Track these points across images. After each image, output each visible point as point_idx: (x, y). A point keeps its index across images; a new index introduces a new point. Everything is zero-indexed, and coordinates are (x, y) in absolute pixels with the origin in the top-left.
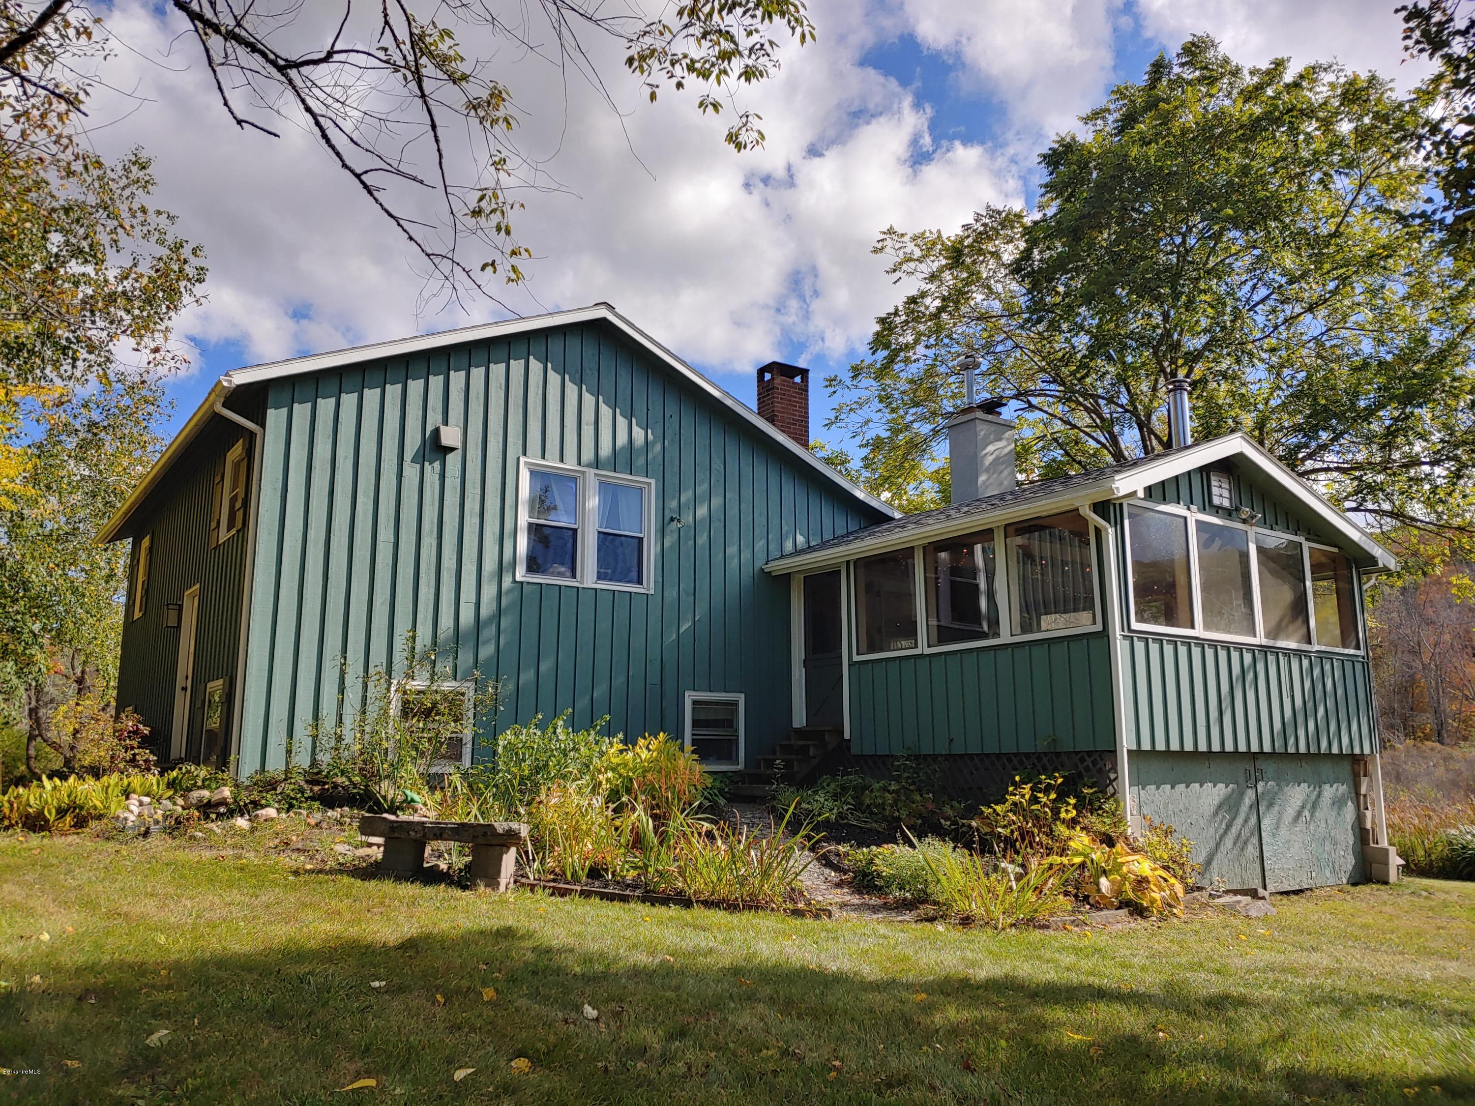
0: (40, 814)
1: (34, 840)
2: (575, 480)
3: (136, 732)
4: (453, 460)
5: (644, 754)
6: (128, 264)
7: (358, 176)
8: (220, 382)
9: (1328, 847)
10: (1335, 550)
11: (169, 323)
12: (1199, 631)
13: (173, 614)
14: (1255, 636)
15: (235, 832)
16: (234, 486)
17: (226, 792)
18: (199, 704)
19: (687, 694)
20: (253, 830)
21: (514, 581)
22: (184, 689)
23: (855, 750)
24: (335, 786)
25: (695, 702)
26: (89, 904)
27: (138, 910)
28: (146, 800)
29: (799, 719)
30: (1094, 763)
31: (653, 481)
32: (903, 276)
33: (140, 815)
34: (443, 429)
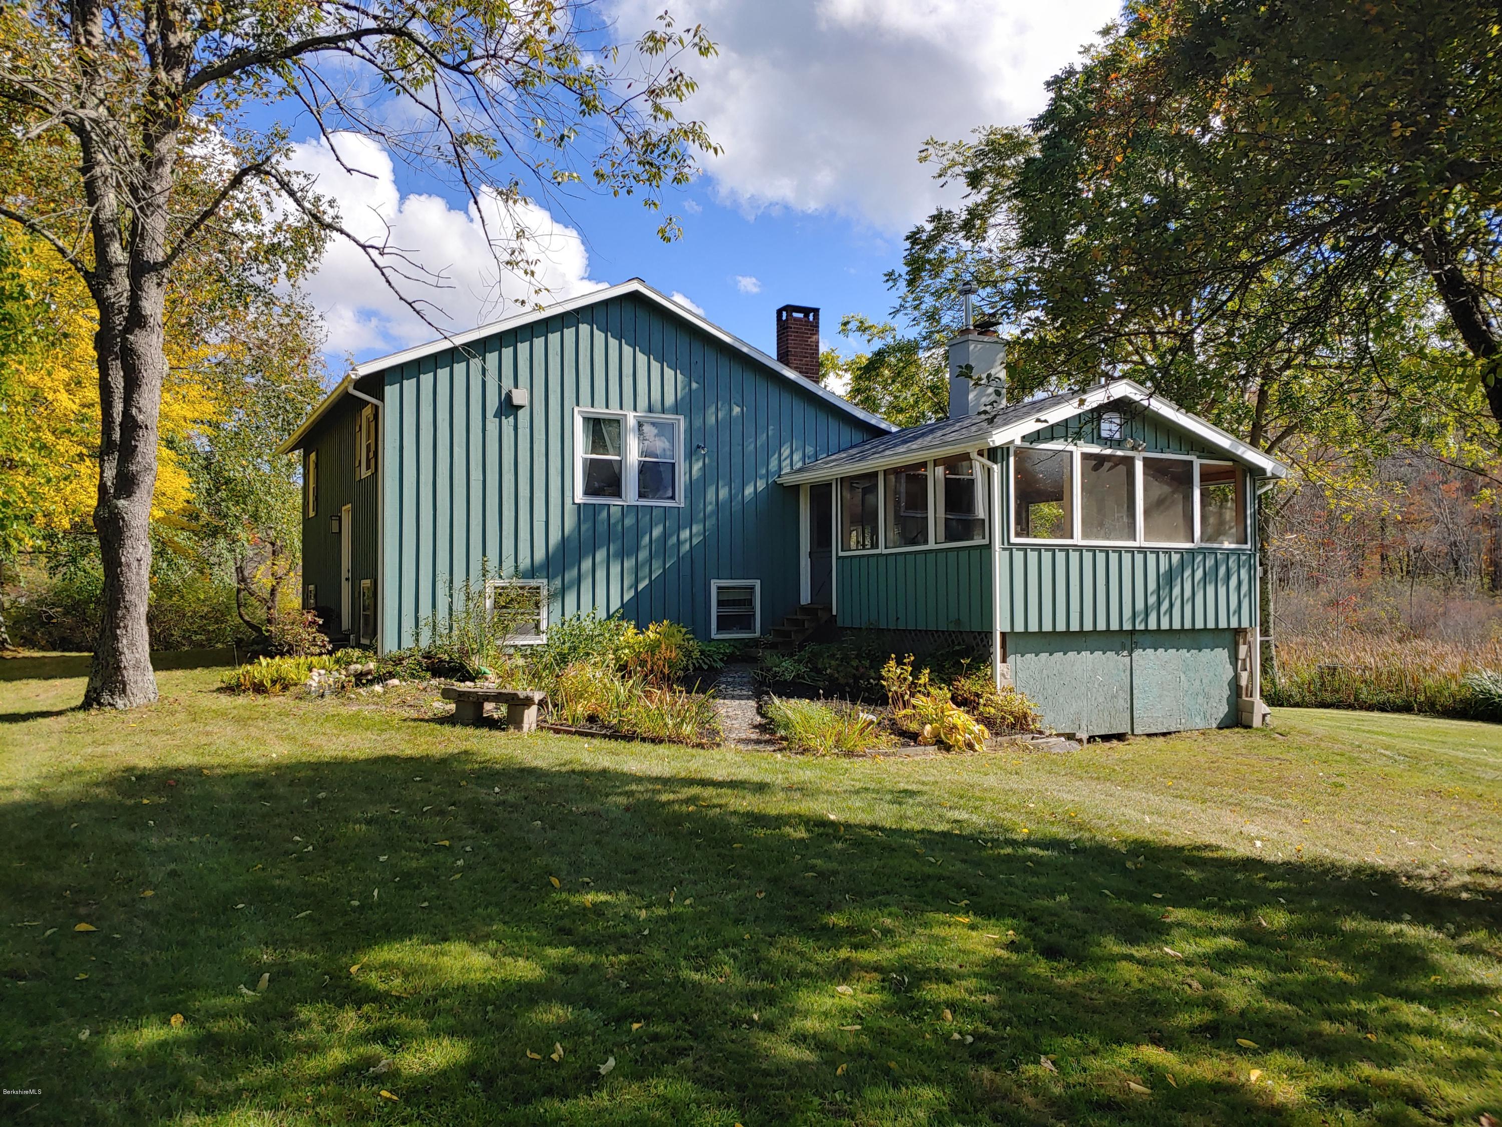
0: (261, 684)
1: (260, 700)
2: (618, 421)
3: (314, 622)
4: (523, 415)
5: (652, 636)
6: (280, 219)
7: (410, 304)
8: (348, 375)
9: (1200, 699)
10: (1230, 463)
11: (316, 264)
12: (1078, 539)
13: (335, 524)
14: (1135, 540)
15: (374, 695)
16: (368, 438)
17: (372, 665)
18: (357, 595)
19: (713, 581)
20: (385, 693)
21: (574, 503)
22: (347, 579)
23: (839, 623)
24: (441, 661)
25: (719, 588)
26: (292, 739)
27: (317, 743)
28: (323, 672)
29: (805, 597)
30: (982, 640)
31: (682, 418)
32: (950, 180)
33: (319, 682)
34: (514, 391)
